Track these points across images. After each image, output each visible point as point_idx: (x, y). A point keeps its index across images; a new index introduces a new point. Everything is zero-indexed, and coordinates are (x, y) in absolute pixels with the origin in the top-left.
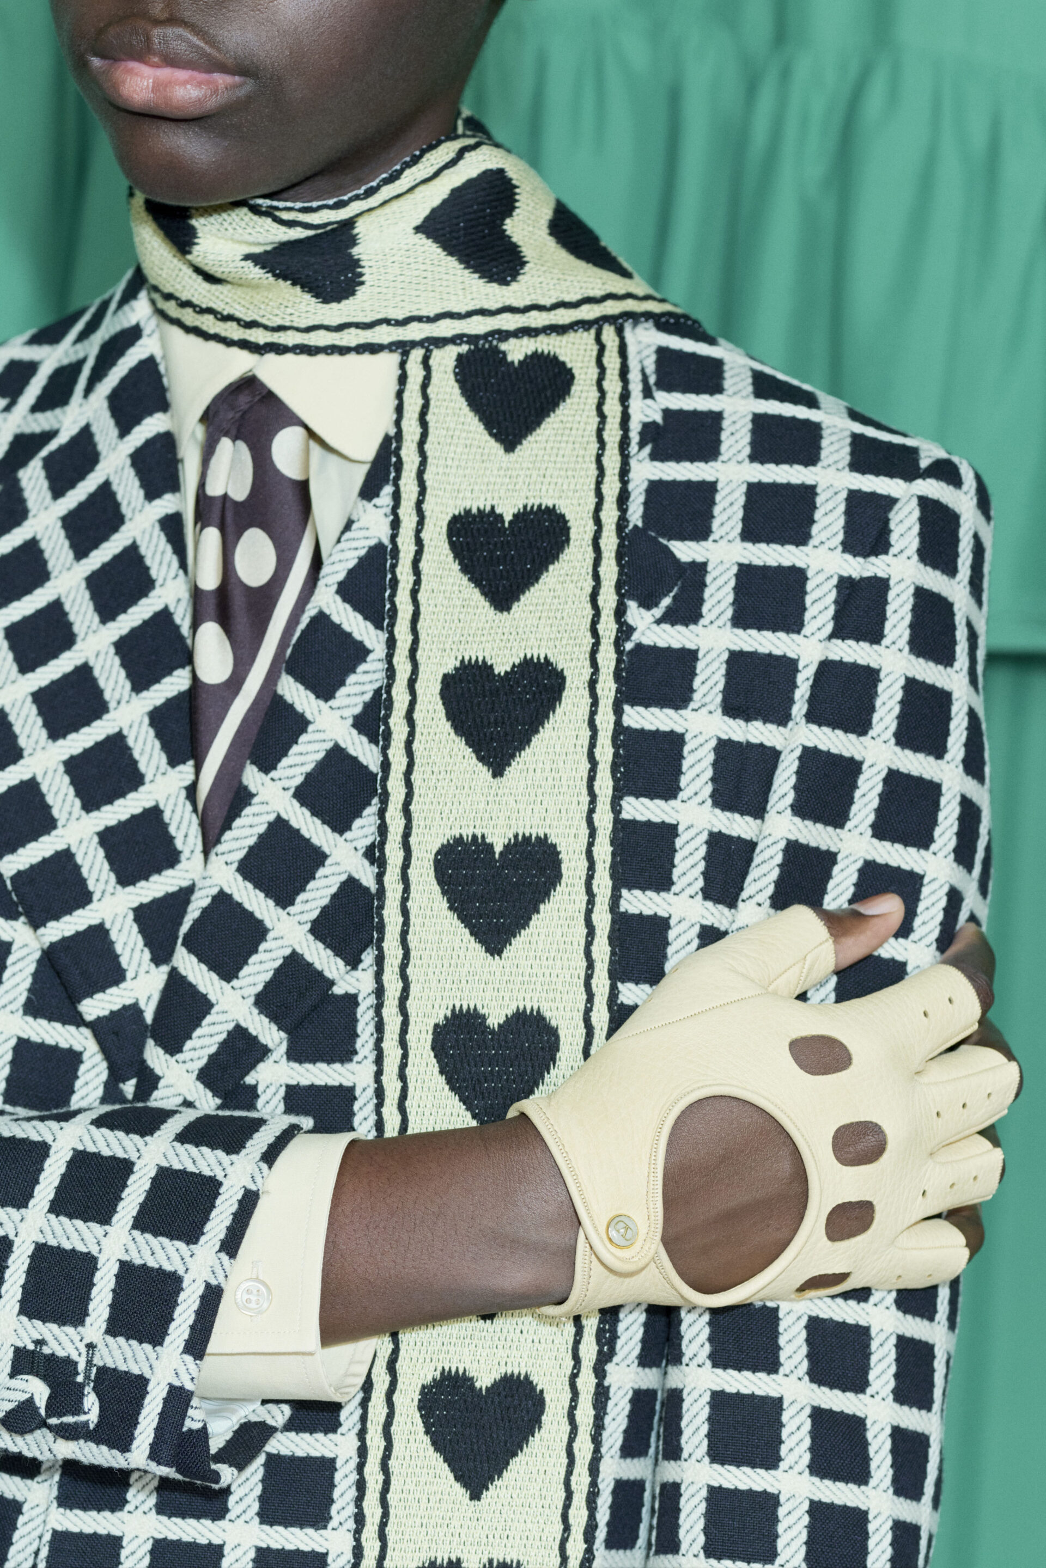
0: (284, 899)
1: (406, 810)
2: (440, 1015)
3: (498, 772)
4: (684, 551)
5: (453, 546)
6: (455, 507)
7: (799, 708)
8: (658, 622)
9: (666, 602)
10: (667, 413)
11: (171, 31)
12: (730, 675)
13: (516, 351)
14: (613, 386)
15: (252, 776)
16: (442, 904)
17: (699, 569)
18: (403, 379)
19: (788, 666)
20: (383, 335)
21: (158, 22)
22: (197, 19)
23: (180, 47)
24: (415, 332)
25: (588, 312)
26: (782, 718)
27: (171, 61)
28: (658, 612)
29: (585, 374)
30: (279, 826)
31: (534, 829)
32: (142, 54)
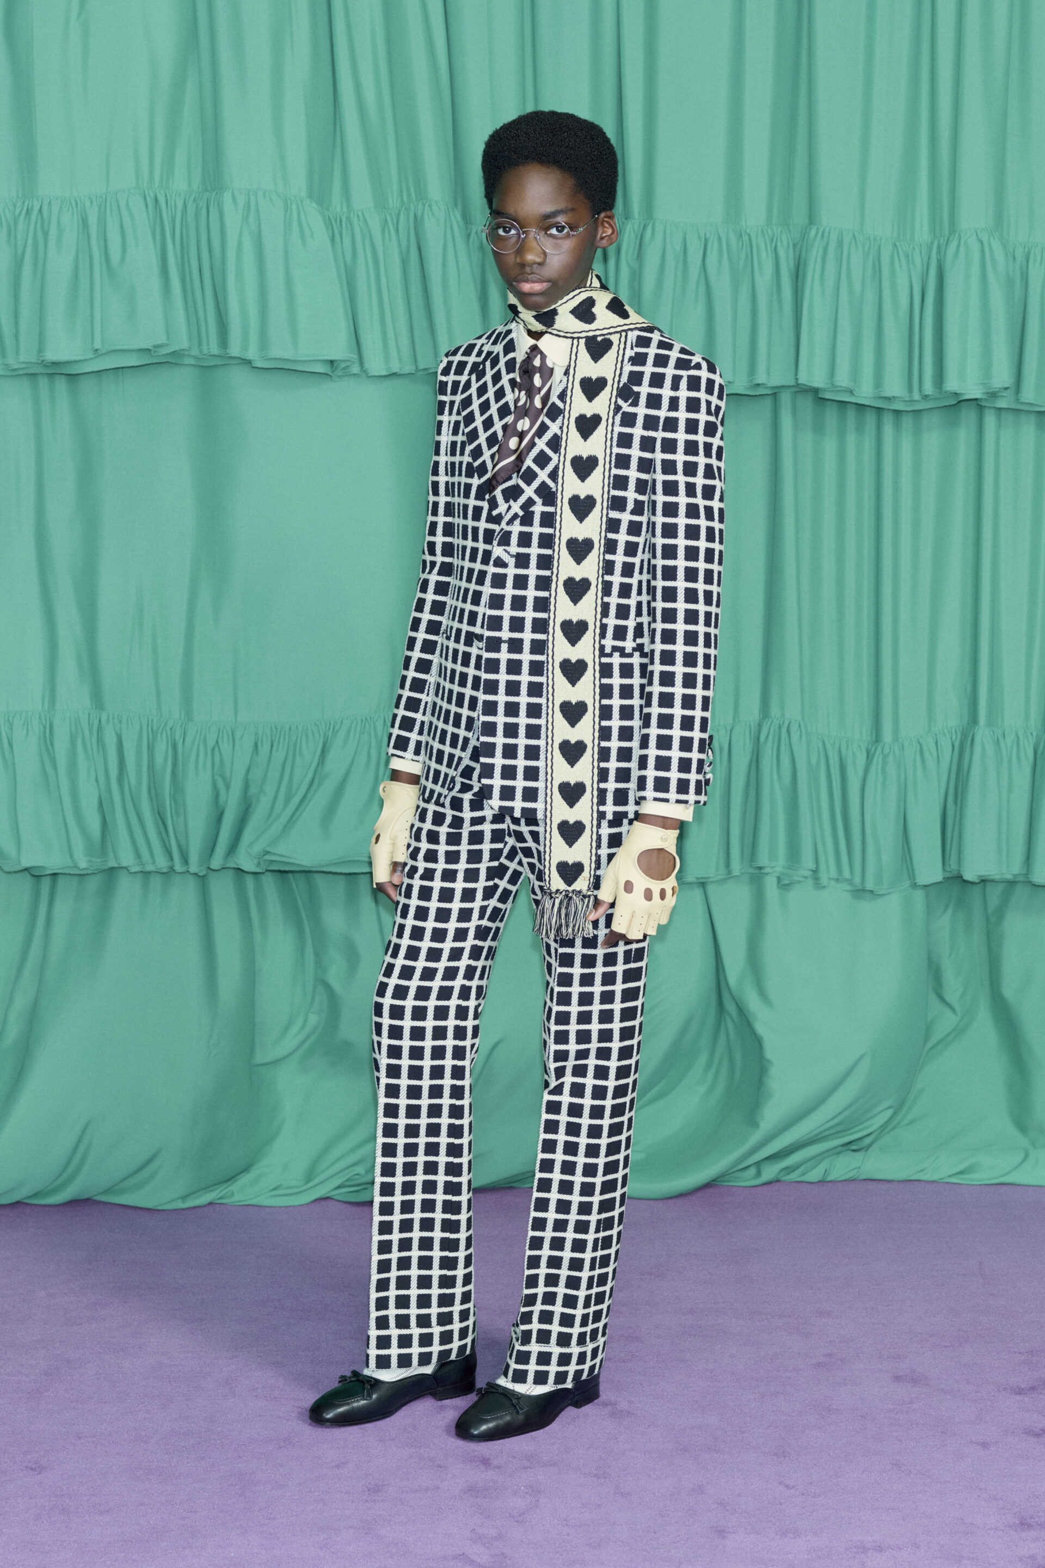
0: (542, 468)
1: (565, 449)
2: (570, 496)
3: (585, 441)
4: (636, 389)
5: (581, 385)
6: (582, 376)
7: (661, 428)
8: (629, 406)
9: (630, 401)
10: (636, 353)
11: (532, 276)
12: (645, 420)
13: (599, 339)
14: (622, 346)
15: (536, 440)
16: (572, 470)
17: (638, 393)
18: (572, 344)
19: (658, 418)
20: (569, 335)
21: (529, 274)
22: (538, 272)
23: (534, 279)
24: (576, 335)
25: (619, 329)
26: (657, 430)
27: (533, 282)
28: (628, 403)
29: (616, 342)
30: (542, 451)
31: (593, 454)
32: (527, 281)
